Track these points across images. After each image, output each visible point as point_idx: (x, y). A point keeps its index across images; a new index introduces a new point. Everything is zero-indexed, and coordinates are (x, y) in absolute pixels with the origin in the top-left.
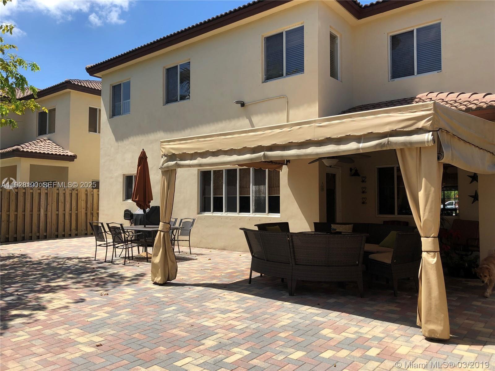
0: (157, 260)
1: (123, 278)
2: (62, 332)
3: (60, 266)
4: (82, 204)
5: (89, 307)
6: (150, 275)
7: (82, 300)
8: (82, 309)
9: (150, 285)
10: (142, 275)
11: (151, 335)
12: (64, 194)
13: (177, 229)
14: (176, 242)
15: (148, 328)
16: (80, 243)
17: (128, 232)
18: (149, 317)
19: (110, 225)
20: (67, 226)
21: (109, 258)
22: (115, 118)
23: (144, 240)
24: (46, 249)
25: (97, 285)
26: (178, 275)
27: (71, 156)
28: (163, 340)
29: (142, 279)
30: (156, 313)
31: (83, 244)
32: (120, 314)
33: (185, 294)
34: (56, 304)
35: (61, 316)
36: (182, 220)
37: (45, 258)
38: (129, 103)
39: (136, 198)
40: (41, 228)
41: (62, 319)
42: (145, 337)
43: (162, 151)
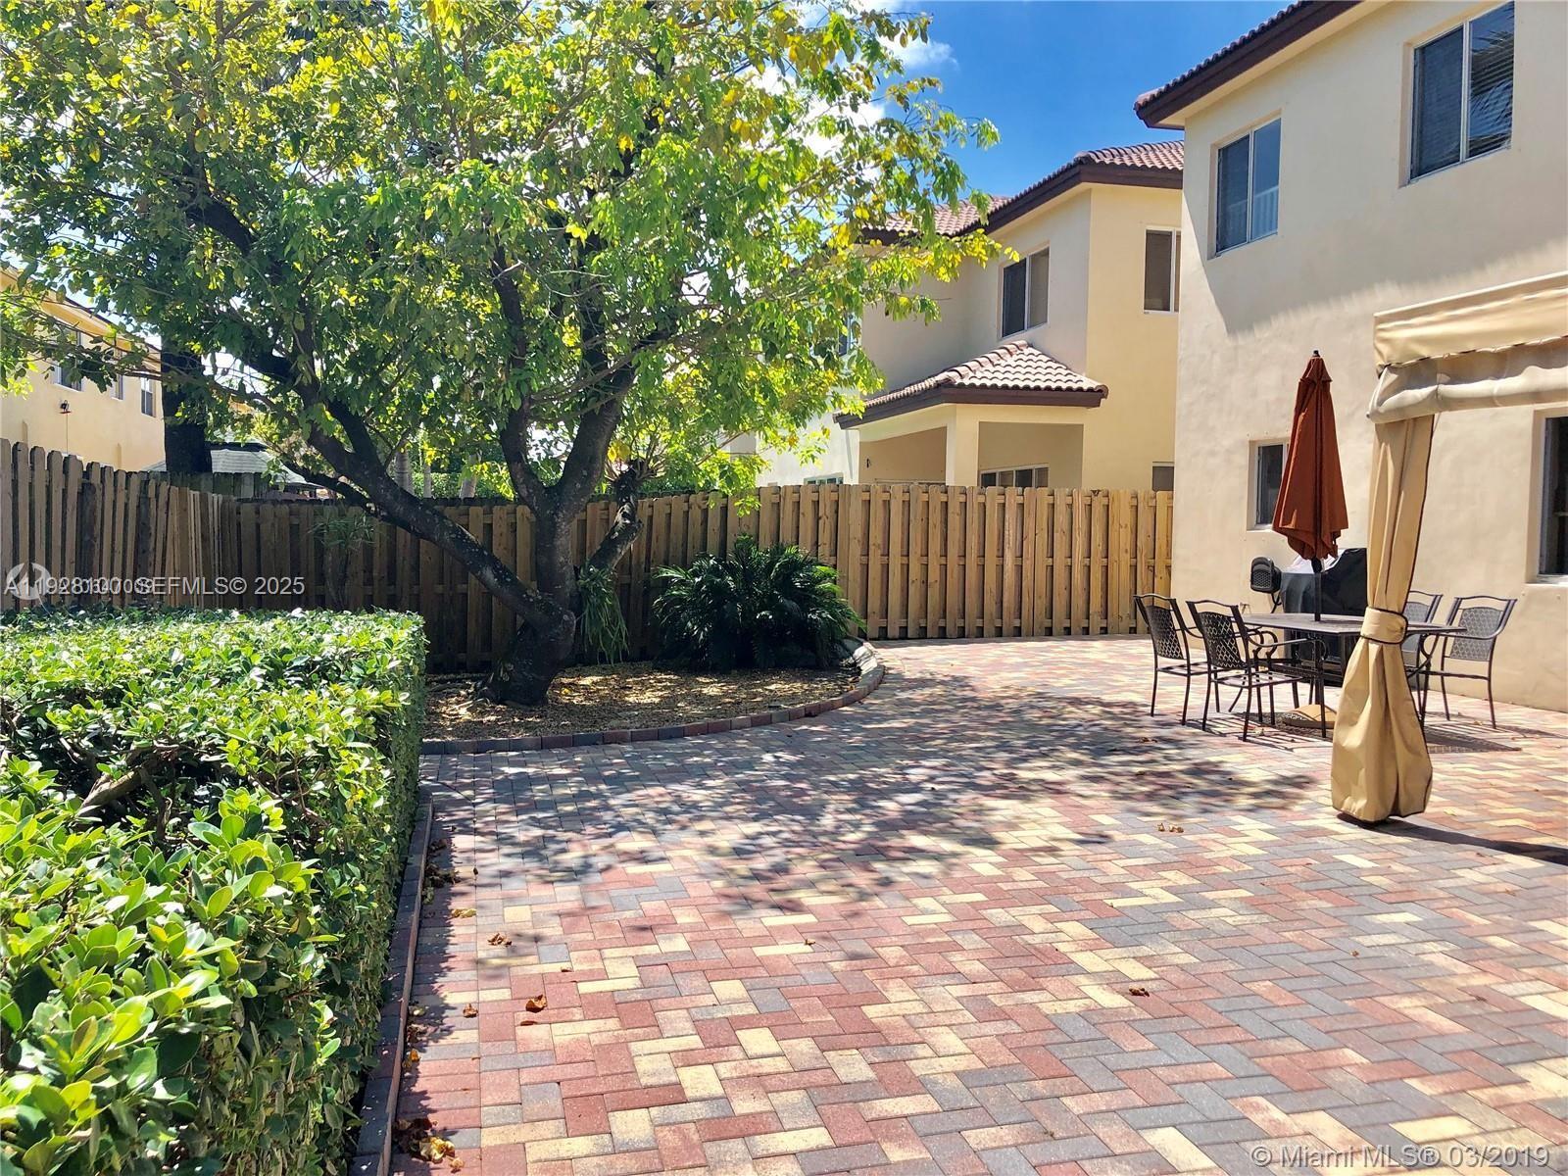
0: (1354, 737)
1: (1234, 783)
2: (1038, 925)
3: (1050, 721)
4: (1121, 538)
5: (1122, 863)
6: (1329, 787)
7: (1103, 839)
8: (1100, 865)
9: (1327, 820)
10: (1302, 782)
11: (1315, 996)
12: (1070, 506)
13: (1437, 633)
14: (1434, 681)
15: (1307, 970)
16: (1111, 657)
17: (1257, 632)
18: (1313, 932)
19: (1200, 609)
20: (1078, 601)
21: (1195, 713)
22: (1227, 254)
23: (1312, 663)
24: (1017, 667)
25: (1150, 797)
26: (1432, 798)
27: (1090, 390)
28: (1357, 1025)
29: (1299, 797)
30: (1338, 923)
31: (1120, 661)
32: (1214, 904)
33: (1459, 872)
34: (1030, 837)
35: (1039, 875)
36: (1459, 601)
37: (1011, 693)
38: (1274, 197)
39: (1287, 521)
40: (1005, 605)
41: (1041, 884)
42: (1290, 999)
43: (1380, 353)
